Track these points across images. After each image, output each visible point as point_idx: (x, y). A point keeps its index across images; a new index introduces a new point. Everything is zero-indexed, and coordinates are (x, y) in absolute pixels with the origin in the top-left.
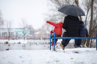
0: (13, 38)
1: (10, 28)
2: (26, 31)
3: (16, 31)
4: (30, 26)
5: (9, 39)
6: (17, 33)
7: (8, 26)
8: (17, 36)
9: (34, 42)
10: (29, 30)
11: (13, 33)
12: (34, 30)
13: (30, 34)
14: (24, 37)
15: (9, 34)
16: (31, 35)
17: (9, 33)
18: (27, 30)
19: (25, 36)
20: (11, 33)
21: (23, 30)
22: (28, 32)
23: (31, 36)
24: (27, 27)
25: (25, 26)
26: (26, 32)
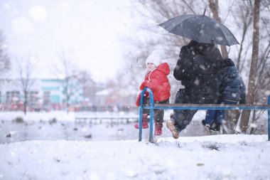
0: (37, 107)
1: (28, 80)
2: (71, 86)
3: (43, 88)
4: (85, 73)
5: (25, 111)
6: (49, 93)
7: (21, 73)
8: (46, 102)
9: (96, 119)
10: (81, 86)
11: (37, 93)
12: (95, 83)
13: (84, 95)
14: (65, 104)
15: (26, 97)
16: (87, 99)
17: (26, 92)
18: (74, 84)
19: (70, 102)
20: (32, 93)
21: (65, 84)
22: (77, 90)
23: (87, 102)
24: (75, 77)
25: (70, 74)
26: (74, 91)
